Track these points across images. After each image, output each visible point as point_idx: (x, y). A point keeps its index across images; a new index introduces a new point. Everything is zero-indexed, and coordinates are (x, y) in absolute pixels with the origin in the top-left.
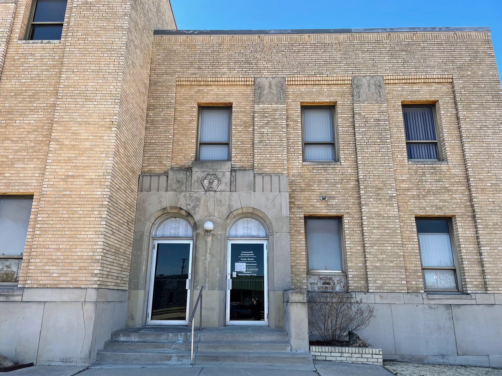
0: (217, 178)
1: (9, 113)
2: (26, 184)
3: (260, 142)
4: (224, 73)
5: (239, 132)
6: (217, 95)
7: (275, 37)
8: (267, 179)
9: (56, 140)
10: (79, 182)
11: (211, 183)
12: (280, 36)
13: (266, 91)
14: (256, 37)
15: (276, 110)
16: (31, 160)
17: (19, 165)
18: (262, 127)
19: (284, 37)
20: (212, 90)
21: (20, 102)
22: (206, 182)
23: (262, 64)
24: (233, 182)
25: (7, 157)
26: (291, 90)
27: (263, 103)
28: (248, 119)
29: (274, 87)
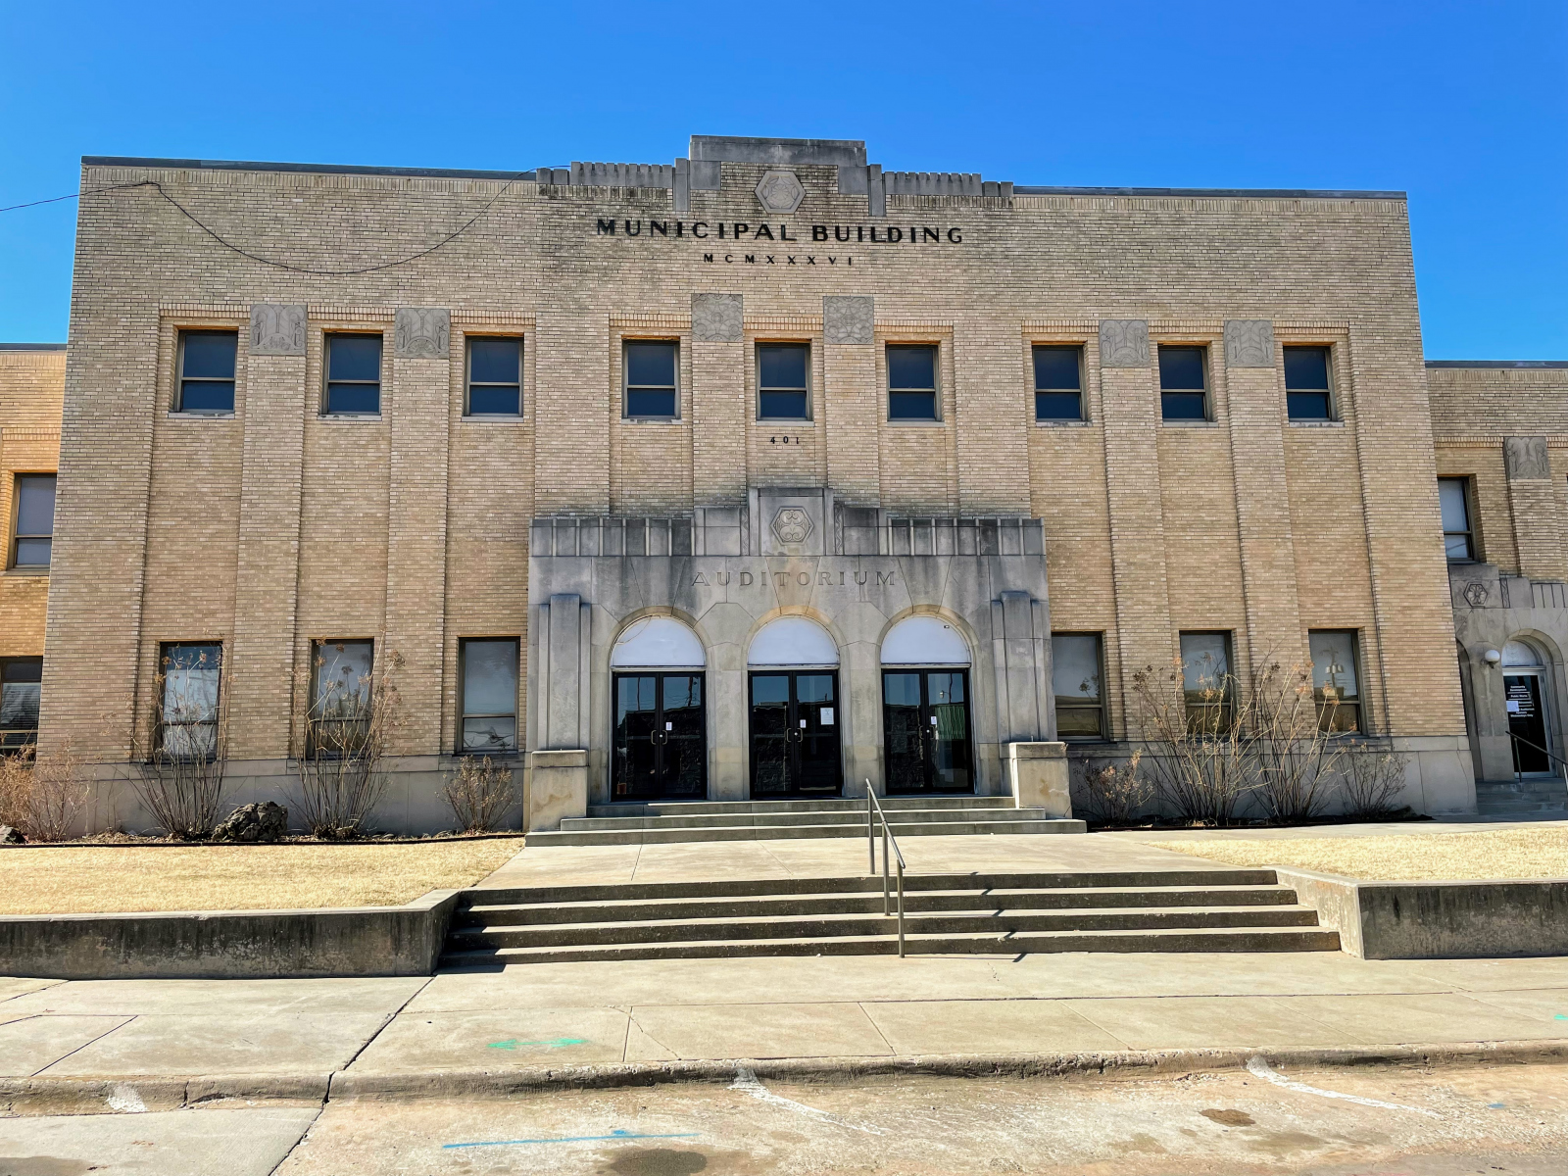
0: (1483, 589)
1: (1308, 525)
2: (1353, 617)
3: (1525, 534)
4: (1462, 431)
5: (1491, 519)
6: (1454, 462)
7: (1523, 372)
8: (1547, 588)
9: (1380, 562)
10: (1418, 614)
11: (1477, 596)
12: (1531, 371)
13: (1523, 459)
14: (1497, 372)
15: (1538, 487)
16: (1350, 586)
17: (1338, 593)
18: (1524, 513)
19: (1537, 373)
20: (1446, 456)
21: (1316, 511)
22: (1471, 595)
23: (1513, 416)
24: (1504, 594)
25: (1320, 583)
26: (1552, 454)
27: (1521, 476)
28: (1502, 499)
29: (1532, 453)
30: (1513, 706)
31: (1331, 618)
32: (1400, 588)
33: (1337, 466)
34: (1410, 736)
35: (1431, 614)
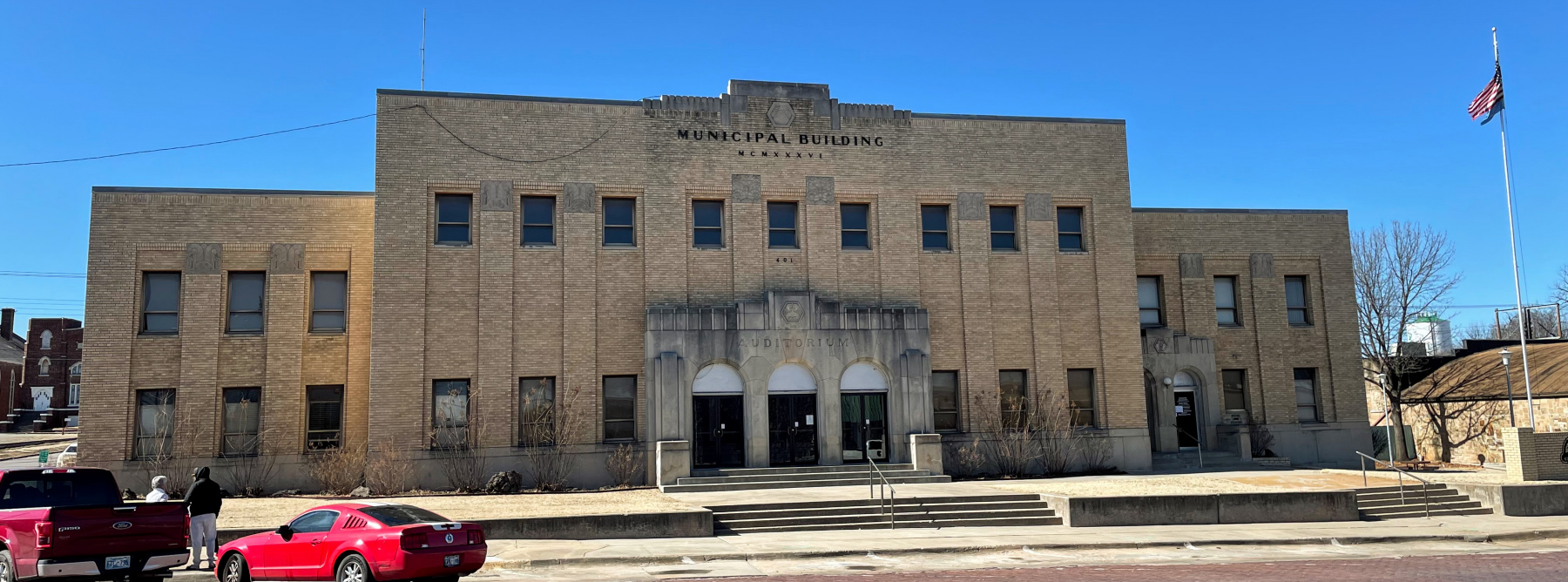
2: (1090, 362)
3: (1189, 310)
4: (1156, 250)
5: (1171, 301)
6: (1151, 268)
7: (1191, 215)
8: (1199, 342)
11: (1161, 347)
12: (1196, 215)
13: (1189, 266)
14: (1177, 215)
15: (1198, 283)
18: (1188, 298)
19: (1199, 215)
20: (1146, 264)
22: (1157, 346)
23: (1185, 241)
24: (1176, 345)
26: (1205, 263)
27: (1188, 277)
28: (1177, 289)
29: (1194, 263)
30: (1180, 409)
31: (1079, 363)
32: (1116, 346)
33: (1084, 277)
34: (1120, 428)
35: (1131, 361)
